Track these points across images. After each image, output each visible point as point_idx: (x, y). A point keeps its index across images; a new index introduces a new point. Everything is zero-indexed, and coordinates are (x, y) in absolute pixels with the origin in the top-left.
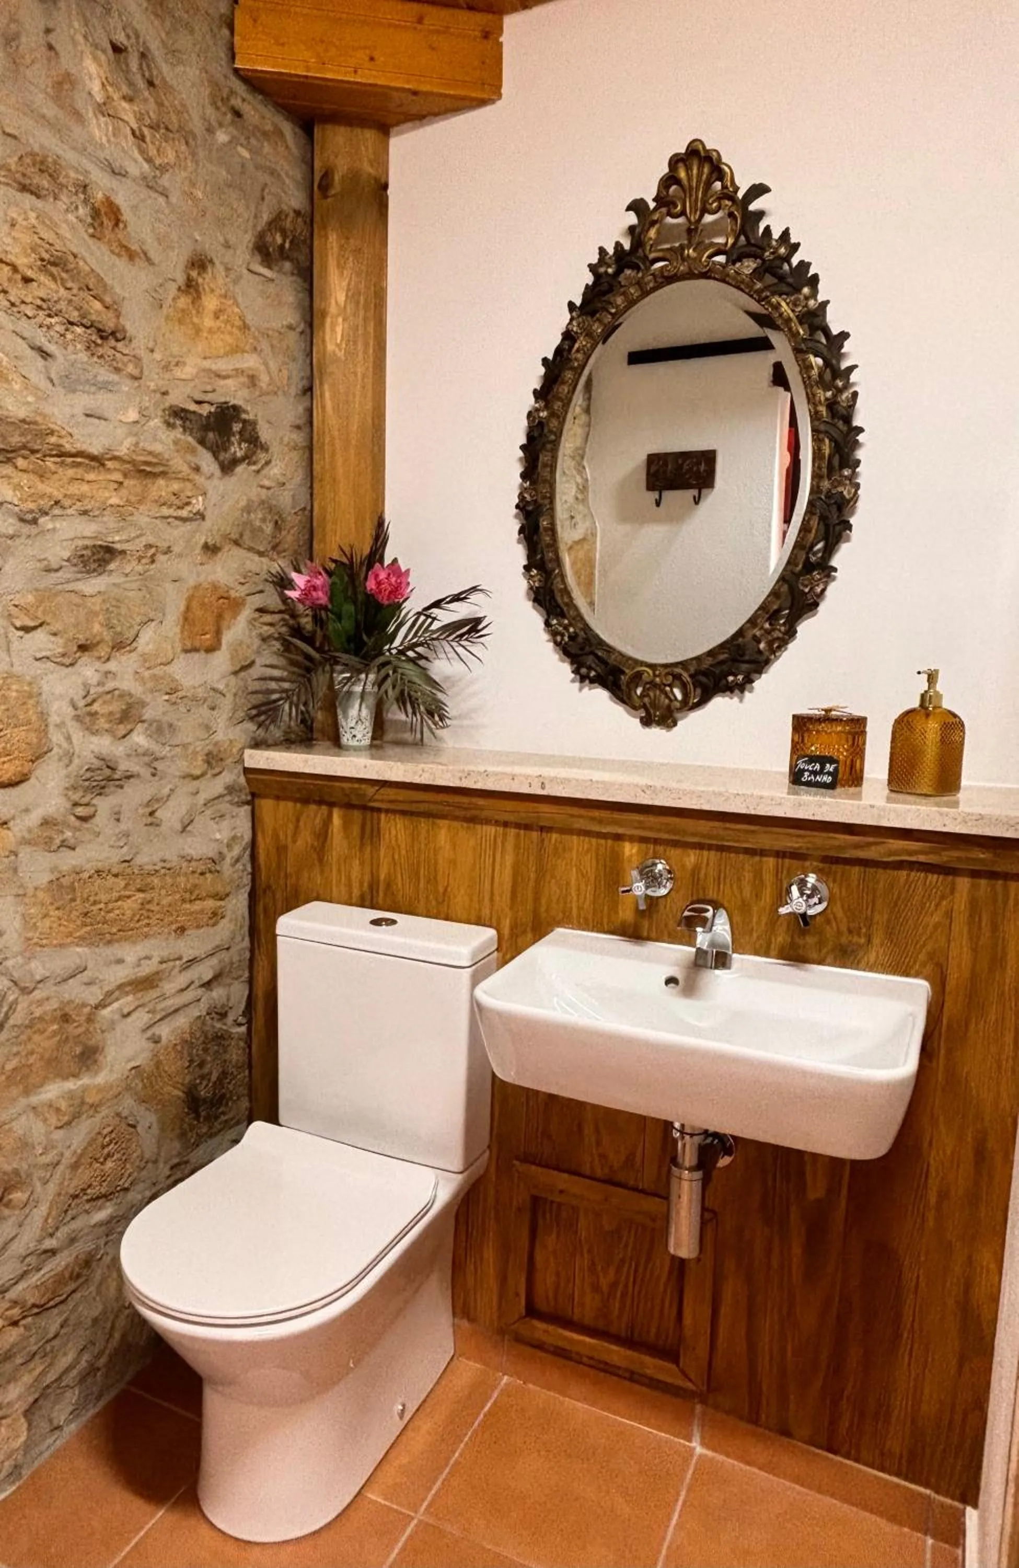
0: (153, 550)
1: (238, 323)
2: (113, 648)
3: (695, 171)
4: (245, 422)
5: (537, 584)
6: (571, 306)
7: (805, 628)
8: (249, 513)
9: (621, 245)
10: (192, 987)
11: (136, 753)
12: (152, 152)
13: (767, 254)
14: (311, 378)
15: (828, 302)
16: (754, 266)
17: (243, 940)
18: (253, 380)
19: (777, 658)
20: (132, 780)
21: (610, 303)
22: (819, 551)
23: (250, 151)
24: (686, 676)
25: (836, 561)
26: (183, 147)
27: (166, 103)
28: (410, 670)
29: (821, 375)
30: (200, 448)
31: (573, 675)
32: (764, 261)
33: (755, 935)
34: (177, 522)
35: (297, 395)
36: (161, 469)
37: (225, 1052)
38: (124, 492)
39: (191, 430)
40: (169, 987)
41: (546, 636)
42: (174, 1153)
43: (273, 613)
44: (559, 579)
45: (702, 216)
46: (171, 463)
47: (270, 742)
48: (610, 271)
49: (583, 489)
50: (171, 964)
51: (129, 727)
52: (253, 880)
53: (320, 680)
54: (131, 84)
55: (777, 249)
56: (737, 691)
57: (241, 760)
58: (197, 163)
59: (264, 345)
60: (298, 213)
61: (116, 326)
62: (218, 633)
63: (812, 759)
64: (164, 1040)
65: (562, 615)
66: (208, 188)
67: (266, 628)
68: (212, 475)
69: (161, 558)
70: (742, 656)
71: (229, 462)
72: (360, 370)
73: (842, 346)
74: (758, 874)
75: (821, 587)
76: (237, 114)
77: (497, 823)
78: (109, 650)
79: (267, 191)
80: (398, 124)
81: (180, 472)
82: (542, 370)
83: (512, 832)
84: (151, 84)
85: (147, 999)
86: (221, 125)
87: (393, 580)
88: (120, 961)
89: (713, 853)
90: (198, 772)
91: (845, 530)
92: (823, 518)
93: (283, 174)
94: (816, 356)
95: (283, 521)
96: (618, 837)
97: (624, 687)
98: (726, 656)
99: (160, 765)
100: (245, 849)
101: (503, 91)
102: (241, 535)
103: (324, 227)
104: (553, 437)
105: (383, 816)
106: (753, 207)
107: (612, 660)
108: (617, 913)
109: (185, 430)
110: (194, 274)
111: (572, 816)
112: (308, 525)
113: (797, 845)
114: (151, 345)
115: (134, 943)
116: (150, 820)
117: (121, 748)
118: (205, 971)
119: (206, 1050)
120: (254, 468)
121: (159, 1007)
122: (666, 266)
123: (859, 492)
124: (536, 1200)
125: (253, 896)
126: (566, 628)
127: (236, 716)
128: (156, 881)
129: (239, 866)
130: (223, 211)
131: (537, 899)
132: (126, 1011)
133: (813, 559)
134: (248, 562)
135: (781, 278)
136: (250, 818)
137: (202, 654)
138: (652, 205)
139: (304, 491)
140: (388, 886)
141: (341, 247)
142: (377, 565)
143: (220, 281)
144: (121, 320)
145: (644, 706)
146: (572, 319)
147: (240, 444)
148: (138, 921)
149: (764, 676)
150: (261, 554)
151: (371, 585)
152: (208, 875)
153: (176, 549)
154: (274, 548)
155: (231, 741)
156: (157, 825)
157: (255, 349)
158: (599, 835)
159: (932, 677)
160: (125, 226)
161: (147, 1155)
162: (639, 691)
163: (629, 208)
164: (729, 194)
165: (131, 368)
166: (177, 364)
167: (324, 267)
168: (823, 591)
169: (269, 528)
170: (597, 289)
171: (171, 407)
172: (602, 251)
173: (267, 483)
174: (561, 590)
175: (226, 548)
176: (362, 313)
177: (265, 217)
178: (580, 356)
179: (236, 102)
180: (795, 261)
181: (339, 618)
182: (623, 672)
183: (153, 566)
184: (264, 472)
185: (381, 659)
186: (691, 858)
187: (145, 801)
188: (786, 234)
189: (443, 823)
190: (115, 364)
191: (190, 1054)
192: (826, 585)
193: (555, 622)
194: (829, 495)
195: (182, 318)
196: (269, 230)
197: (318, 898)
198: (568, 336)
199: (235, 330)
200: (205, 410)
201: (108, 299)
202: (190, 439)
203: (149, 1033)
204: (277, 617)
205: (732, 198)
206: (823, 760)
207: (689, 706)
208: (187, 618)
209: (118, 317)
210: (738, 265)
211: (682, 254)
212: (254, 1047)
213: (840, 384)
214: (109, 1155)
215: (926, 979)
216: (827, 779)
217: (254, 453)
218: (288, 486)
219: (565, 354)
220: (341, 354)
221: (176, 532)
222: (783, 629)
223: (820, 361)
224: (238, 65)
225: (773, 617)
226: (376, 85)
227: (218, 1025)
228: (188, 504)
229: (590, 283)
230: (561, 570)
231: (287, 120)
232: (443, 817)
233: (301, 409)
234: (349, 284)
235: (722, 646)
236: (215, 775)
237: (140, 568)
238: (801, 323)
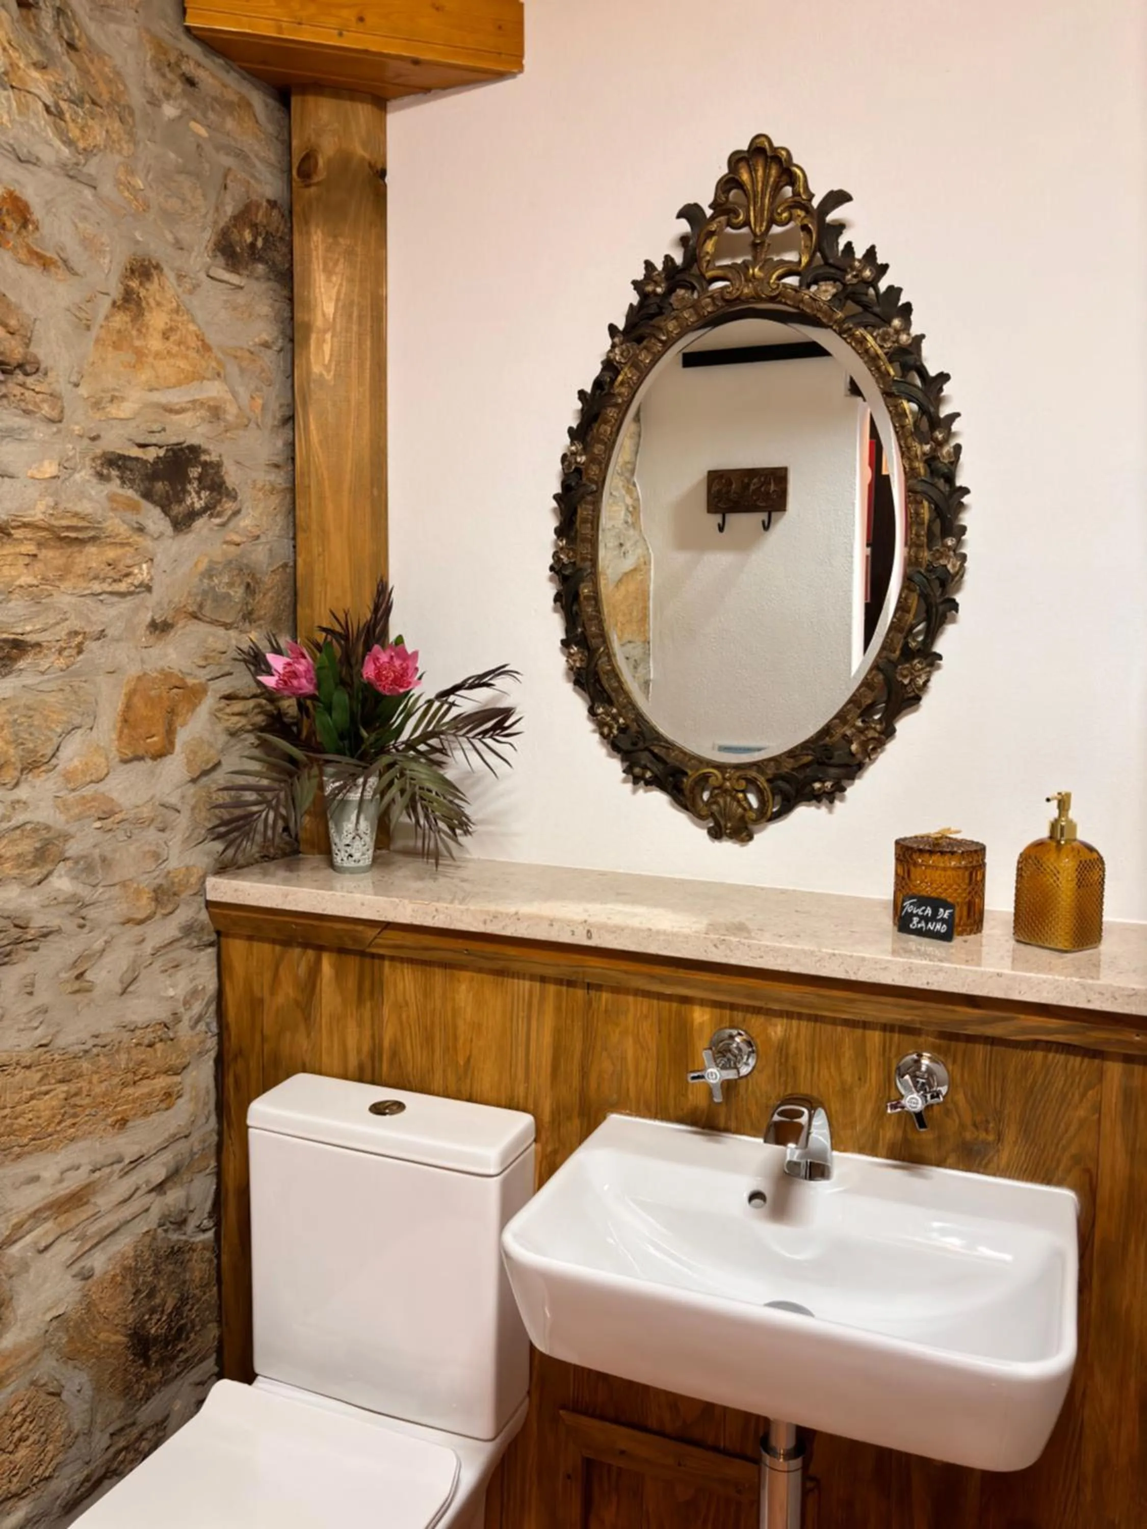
0: (80, 638)
1: (193, 343)
2: (22, 771)
3: (760, 173)
4: (205, 465)
5: (578, 665)
6: (612, 329)
7: (905, 725)
8: (211, 577)
9: (672, 260)
10: (139, 1193)
11: (56, 901)
12: (74, 133)
13: (849, 277)
14: (292, 405)
15: (923, 336)
16: (834, 291)
17: (207, 1119)
18: (215, 412)
19: (872, 761)
20: (50, 938)
21: (660, 329)
22: (919, 633)
23: (208, 127)
24: (762, 782)
25: (940, 646)
26: (117, 124)
27: (93, 71)
28: (420, 772)
29: (916, 424)
30: (144, 503)
31: (624, 775)
32: (844, 285)
33: (858, 1128)
34: (115, 599)
35: (274, 426)
36: (92, 533)
37: (184, 1270)
38: (38, 566)
39: (132, 481)
40: (103, 1201)
41: (590, 726)
42: (115, 1415)
43: (245, 698)
44: (605, 659)
45: (768, 228)
46: (104, 525)
47: (241, 860)
48: (659, 290)
49: (634, 511)
50: (107, 1170)
51: (49, 867)
52: (221, 1043)
53: (306, 790)
54: (43, 48)
55: (861, 271)
56: (825, 801)
57: (202, 891)
58: (136, 144)
59: (232, 369)
60: (272, 204)
61: (26, 354)
62: (170, 733)
63: (922, 901)
64: (98, 1272)
65: (610, 702)
66: (150, 177)
67: (235, 719)
68: (162, 534)
69: (91, 645)
70: (830, 758)
71: (184, 516)
72: (354, 396)
73: (941, 390)
74: (861, 1053)
75: (924, 678)
76: (190, 82)
77: (532, 978)
78: (17, 773)
79: (230, 178)
80: (395, 97)
81: (118, 535)
82: (579, 405)
83: (552, 989)
84: (71, 46)
85: (74, 1222)
86: (168, 96)
87: (397, 663)
88: (35, 1179)
89: (804, 1023)
90: (140, 916)
91: (950, 610)
92: (923, 596)
93: (252, 156)
94: (909, 401)
95: (257, 583)
96: (686, 1000)
97: (687, 792)
98: (810, 758)
99: (91, 913)
100: (208, 1005)
101: (525, 61)
102: (201, 606)
103: (307, 223)
104: (594, 487)
105: (387, 963)
106: (831, 217)
107: (672, 758)
108: (685, 1095)
109: (123, 482)
110: (134, 284)
111: (626, 972)
112: (291, 583)
113: (908, 1018)
114: (74, 379)
115: (54, 1152)
116: (77, 985)
117: (34, 898)
118: (156, 1171)
119: (157, 1273)
120: (217, 521)
121: (93, 1229)
122: (726, 287)
123: (966, 565)
124: (589, 1464)
125: (220, 1062)
126: (615, 718)
127: (195, 835)
128: (85, 1065)
129: (202, 1027)
130: (174, 204)
131: (584, 1074)
132: (43, 1244)
133: (913, 644)
134: (210, 639)
135: (866, 307)
136: (215, 963)
137: (149, 762)
138: (709, 212)
139: (287, 543)
140: (394, 1054)
141: (328, 249)
142: (377, 647)
143: (170, 293)
144: (33, 349)
145: (712, 815)
146: (613, 346)
147: (198, 493)
148: (59, 1123)
149: (857, 782)
150: (227, 626)
151: (369, 671)
152: (159, 1046)
153: (110, 632)
154: (244, 618)
155: (187, 868)
156: (88, 990)
157: (219, 375)
158: (660, 996)
159: (1063, 803)
160: (37, 228)
161: (77, 1427)
162: (706, 796)
163: (679, 216)
164: (801, 202)
165: (46, 409)
166: (112, 399)
167: (308, 272)
168: (927, 681)
169: (238, 593)
170: (642, 312)
171: (104, 454)
172: (649, 265)
173: (237, 538)
174: (607, 673)
175: (180, 625)
176: (355, 328)
177: (230, 210)
178: (624, 390)
179: (188, 68)
180: (883, 286)
181: (329, 709)
182: (685, 774)
183: (81, 657)
184: (231, 525)
185: (385, 760)
186: (778, 1030)
187: (70, 961)
188: (871, 253)
189: (465, 975)
190: (23, 404)
191: (134, 1285)
192: (929, 674)
193: (600, 710)
194: (931, 569)
195: (120, 342)
196: (235, 226)
197: (304, 1071)
198: (609, 365)
199: (192, 354)
200: (151, 454)
201: (13, 322)
202: (130, 493)
203: (76, 1268)
204: (251, 703)
205: (807, 208)
206: (936, 903)
207: (767, 816)
208: (127, 720)
209: (27, 345)
210: (814, 288)
211: (746, 274)
212: (225, 1258)
213: (940, 436)
214: (21, 1440)
215: (1072, 1187)
216: (941, 928)
217: (219, 501)
218: (263, 539)
219: (606, 387)
220: (329, 377)
221: (113, 612)
222: (878, 727)
223: (914, 407)
224: (189, 23)
225: (866, 712)
226: (366, 52)
227: (174, 1237)
228: (127, 575)
229: (635, 303)
230: (607, 648)
231: (258, 88)
232: (462, 967)
233: (280, 444)
234: (339, 292)
235: (805, 746)
236: (166, 915)
237: (61, 662)
238: (891, 361)
